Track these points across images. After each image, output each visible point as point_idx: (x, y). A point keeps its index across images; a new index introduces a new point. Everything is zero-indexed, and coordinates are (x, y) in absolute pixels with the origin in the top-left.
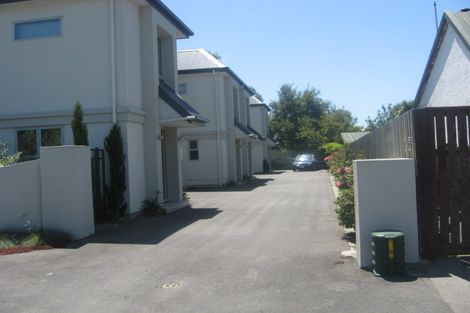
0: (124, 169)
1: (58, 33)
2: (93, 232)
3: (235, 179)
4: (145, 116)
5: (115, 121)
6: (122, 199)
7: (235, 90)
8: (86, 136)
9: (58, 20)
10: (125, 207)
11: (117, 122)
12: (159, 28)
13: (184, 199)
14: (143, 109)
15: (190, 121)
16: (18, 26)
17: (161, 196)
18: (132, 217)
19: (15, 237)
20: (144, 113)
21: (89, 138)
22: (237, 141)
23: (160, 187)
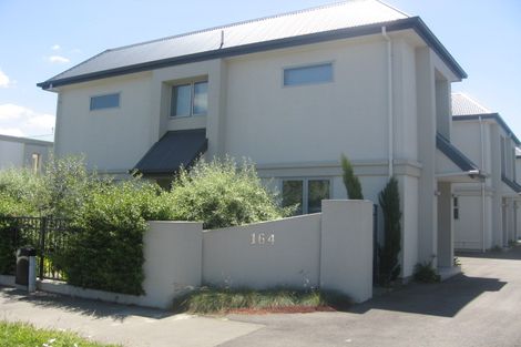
0: (399, 228)
1: (330, 78)
2: (370, 296)
3: (501, 245)
4: (421, 169)
5: (391, 173)
6: (397, 261)
7: (502, 139)
8: (360, 189)
9: (330, 65)
10: (399, 270)
11: (394, 175)
12: (436, 70)
13: (456, 265)
14: (419, 162)
15: (472, 176)
16: (287, 71)
17: (435, 261)
18: (404, 282)
19: (296, 295)
20: (420, 166)
21: (363, 192)
22: (504, 199)
23: (435, 251)
